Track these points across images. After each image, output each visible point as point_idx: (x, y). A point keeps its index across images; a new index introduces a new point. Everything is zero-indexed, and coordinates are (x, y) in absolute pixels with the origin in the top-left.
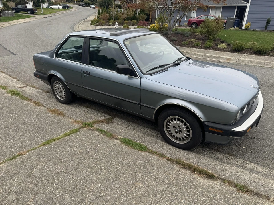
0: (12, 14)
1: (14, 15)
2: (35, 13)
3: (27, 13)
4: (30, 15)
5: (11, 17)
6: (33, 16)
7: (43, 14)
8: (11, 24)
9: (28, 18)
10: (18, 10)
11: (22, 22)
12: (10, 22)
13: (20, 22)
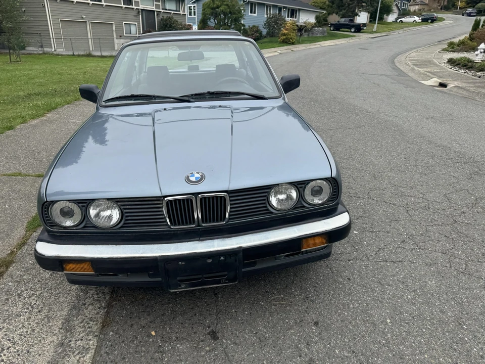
0: (323, 32)
1: (326, 34)
2: (362, 31)
3: (349, 30)
4: (351, 34)
5: (320, 37)
6: (355, 36)
7: (376, 32)
8: (308, 47)
9: (344, 38)
10: (338, 27)
11: (328, 45)
12: (311, 44)
13: (323, 45)
